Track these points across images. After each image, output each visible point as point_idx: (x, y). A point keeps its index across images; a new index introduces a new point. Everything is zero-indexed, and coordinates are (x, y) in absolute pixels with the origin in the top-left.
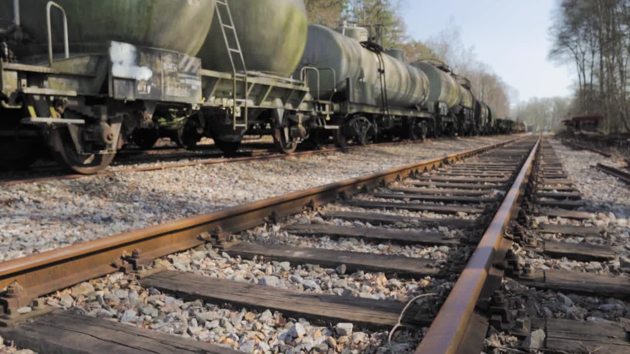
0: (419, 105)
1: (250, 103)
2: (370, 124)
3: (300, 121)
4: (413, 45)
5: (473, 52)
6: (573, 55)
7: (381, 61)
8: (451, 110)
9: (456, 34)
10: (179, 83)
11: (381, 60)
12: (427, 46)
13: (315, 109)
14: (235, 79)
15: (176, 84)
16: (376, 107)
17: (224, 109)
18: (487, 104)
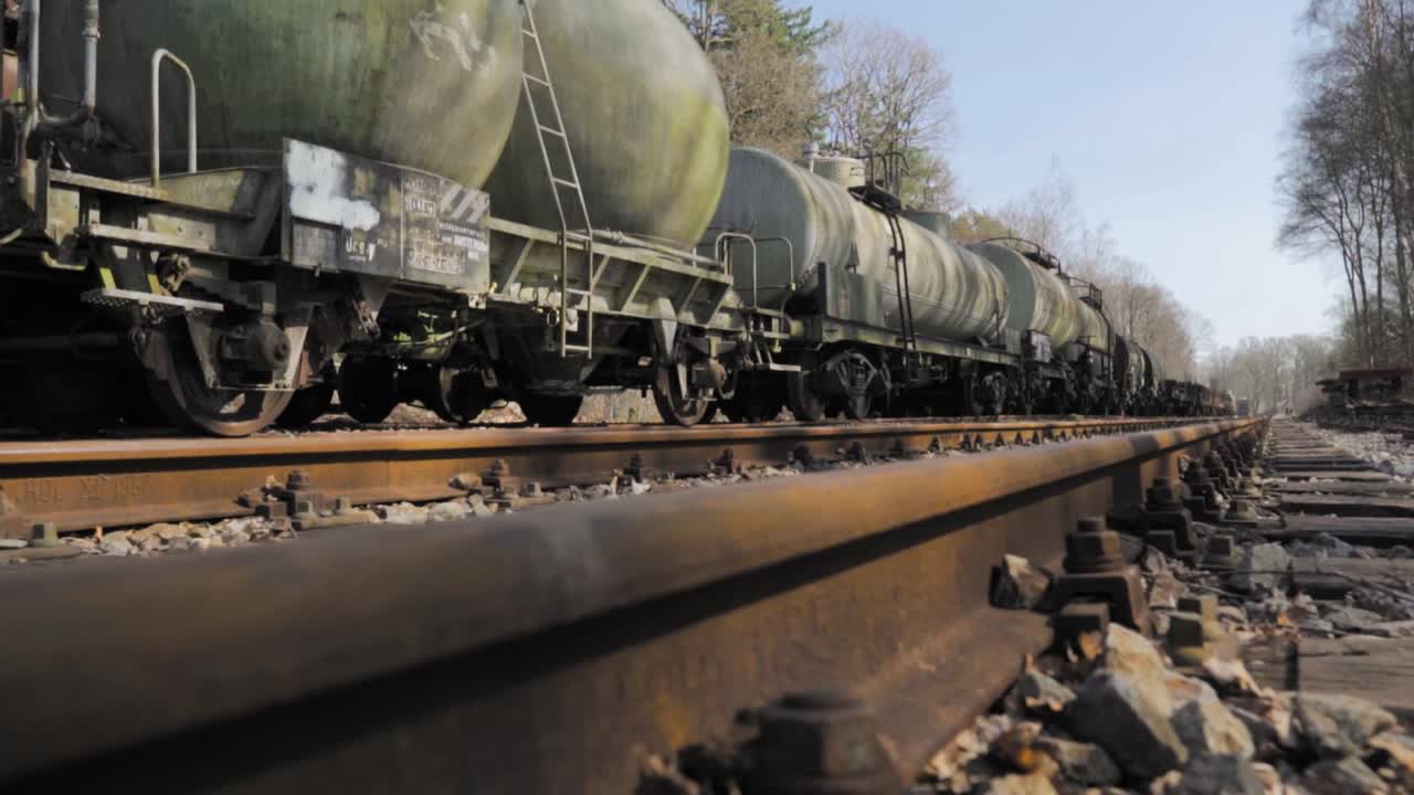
0: (987, 338)
1: (600, 304)
2: (874, 371)
3: (714, 353)
4: (971, 221)
5: (1108, 235)
6: (1334, 237)
7: (897, 232)
8: (1059, 354)
9: (1066, 196)
10: (441, 244)
11: (896, 229)
12: (1004, 222)
13: (748, 328)
14: (567, 244)
15: (433, 244)
16: (887, 332)
17: (541, 311)
18: (1142, 345)
